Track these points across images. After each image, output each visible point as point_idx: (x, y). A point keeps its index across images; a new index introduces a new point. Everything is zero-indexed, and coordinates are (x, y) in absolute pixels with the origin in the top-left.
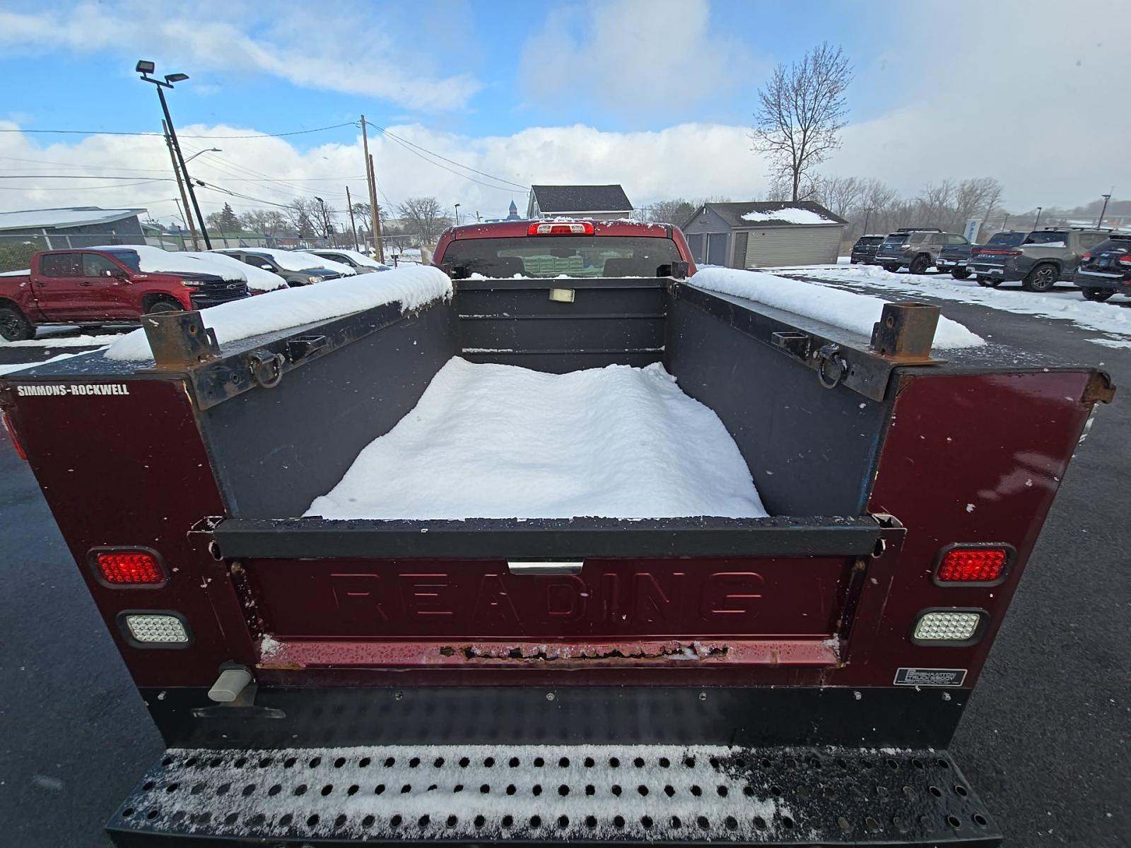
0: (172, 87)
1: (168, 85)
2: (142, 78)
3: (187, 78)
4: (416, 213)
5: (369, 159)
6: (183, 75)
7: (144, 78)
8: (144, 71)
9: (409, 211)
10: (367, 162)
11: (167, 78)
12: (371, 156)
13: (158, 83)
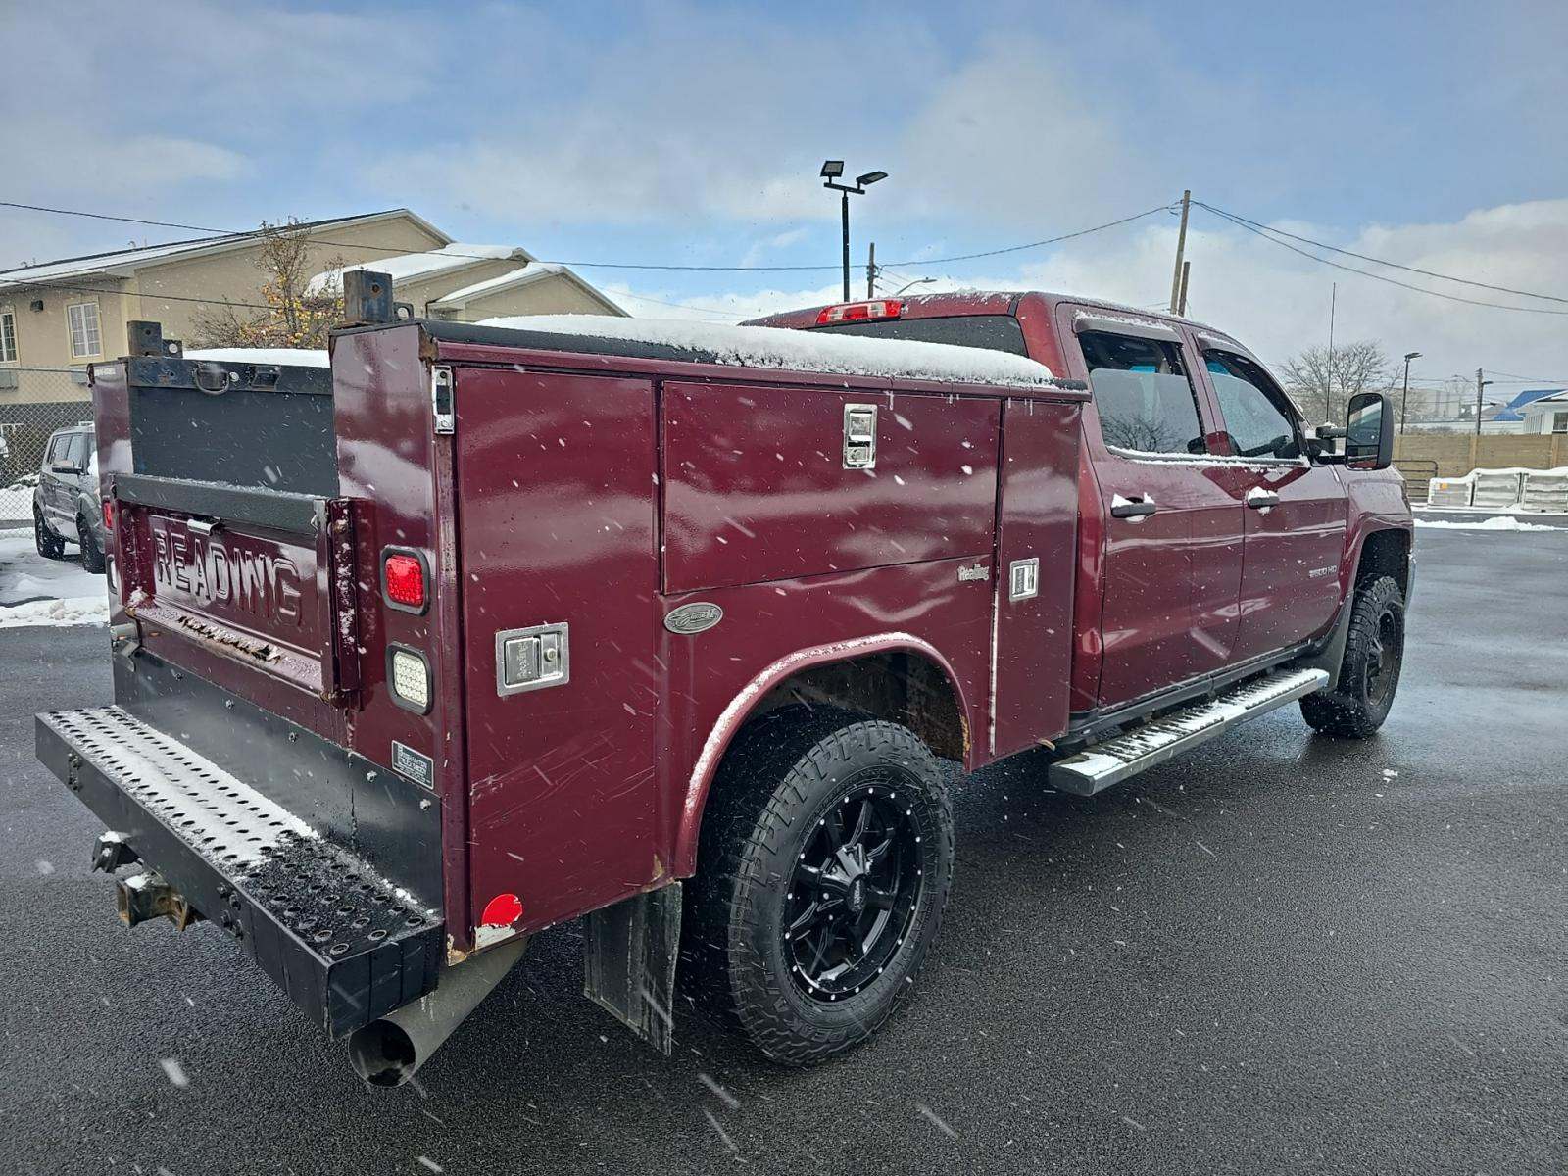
0: (863, 192)
1: (859, 191)
2: (826, 185)
3: (886, 175)
4: (1321, 379)
5: (1183, 270)
6: (880, 172)
7: (828, 185)
8: (831, 175)
9: (1304, 374)
10: (1177, 274)
11: (860, 180)
12: (1187, 264)
13: (845, 189)
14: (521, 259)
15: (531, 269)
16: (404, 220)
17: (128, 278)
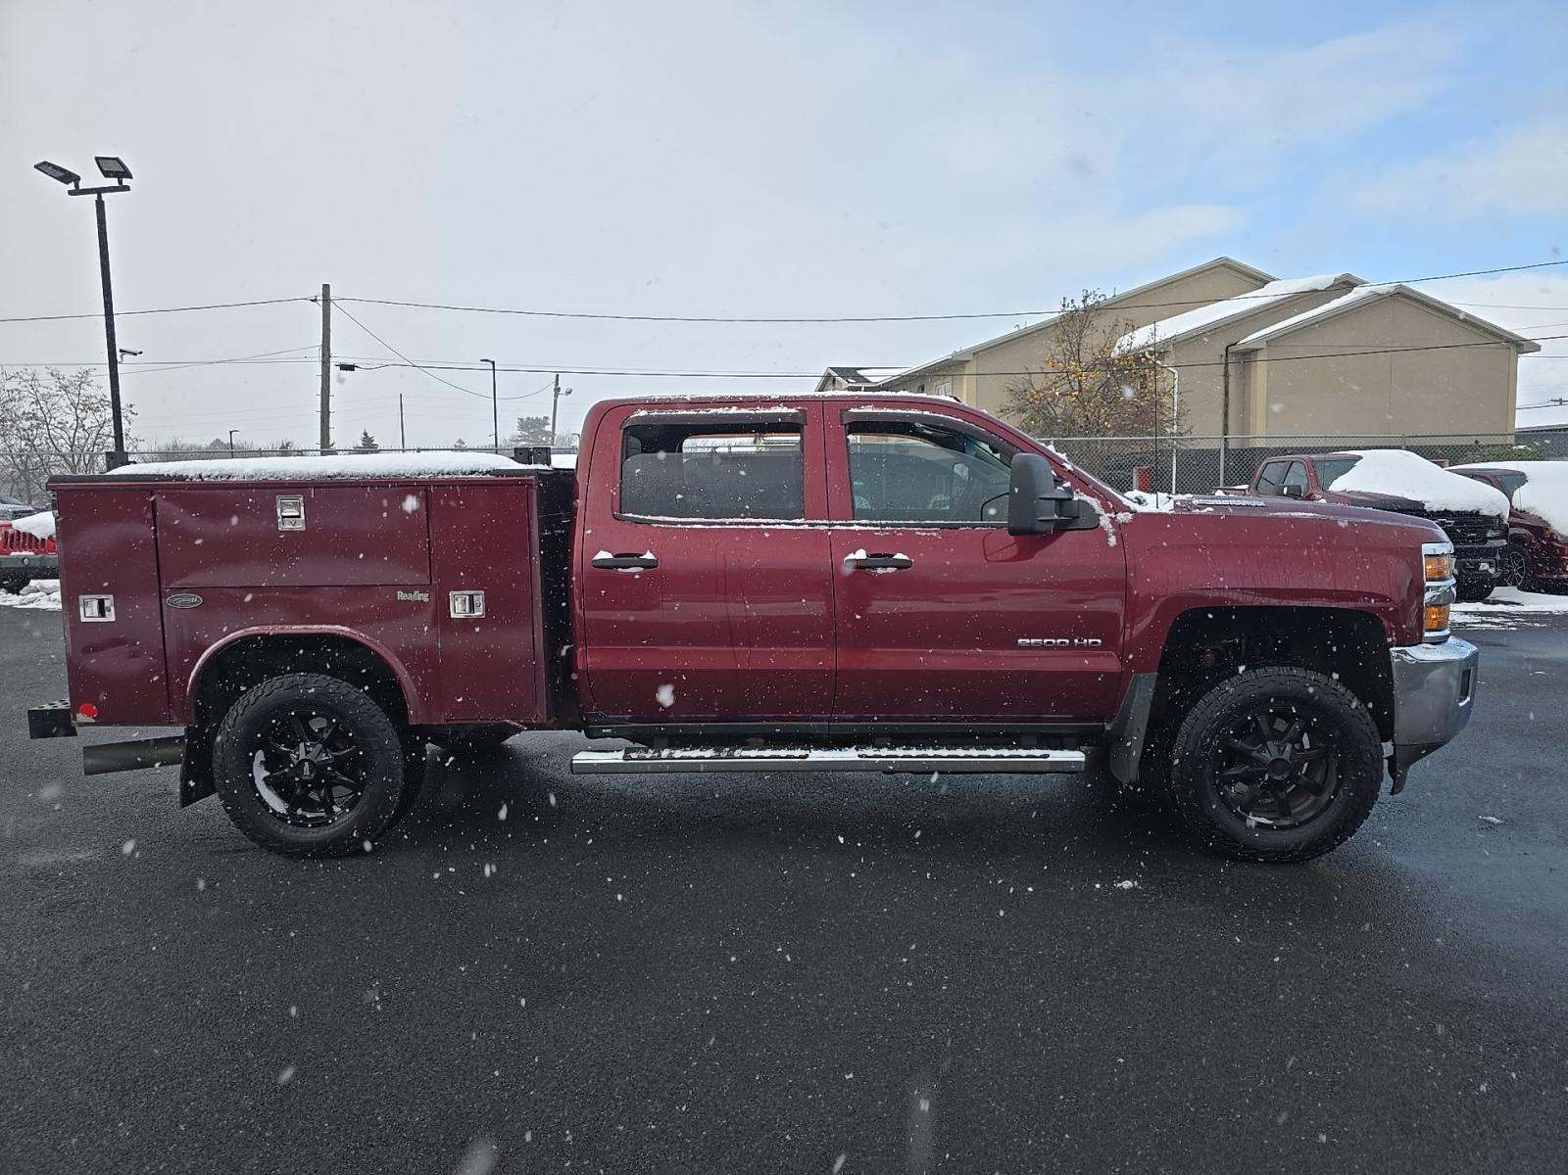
14: (1346, 284)
15: (1358, 293)
16: (1223, 268)
17: (968, 361)
